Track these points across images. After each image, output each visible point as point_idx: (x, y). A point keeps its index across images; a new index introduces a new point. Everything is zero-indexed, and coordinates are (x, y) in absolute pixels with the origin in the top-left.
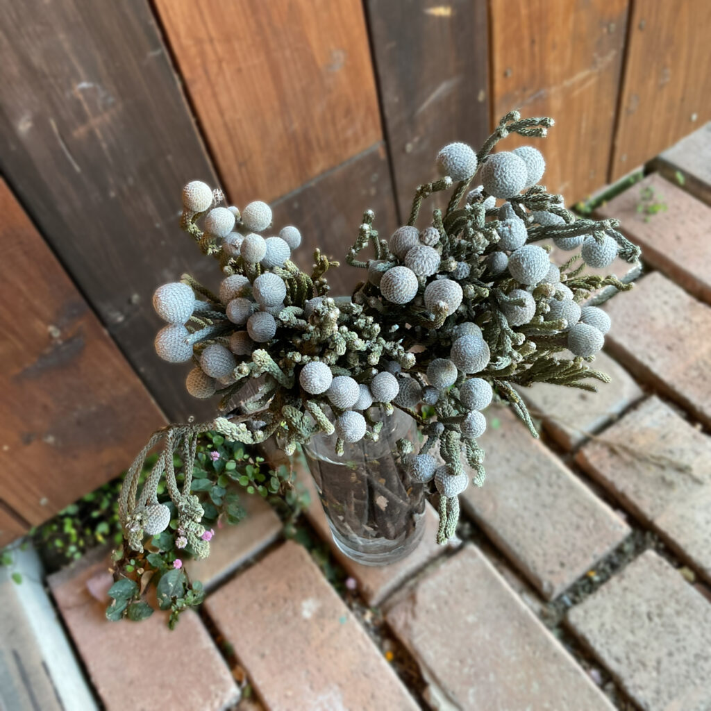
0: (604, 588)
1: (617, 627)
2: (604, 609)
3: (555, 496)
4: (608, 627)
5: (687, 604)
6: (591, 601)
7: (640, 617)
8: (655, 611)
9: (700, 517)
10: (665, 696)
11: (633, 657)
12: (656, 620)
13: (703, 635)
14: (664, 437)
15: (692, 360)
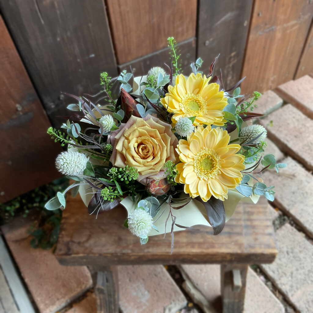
5: (304, 248)
7: (283, 252)
8: (290, 250)
9: (310, 210)
11: (280, 271)
12: (291, 254)
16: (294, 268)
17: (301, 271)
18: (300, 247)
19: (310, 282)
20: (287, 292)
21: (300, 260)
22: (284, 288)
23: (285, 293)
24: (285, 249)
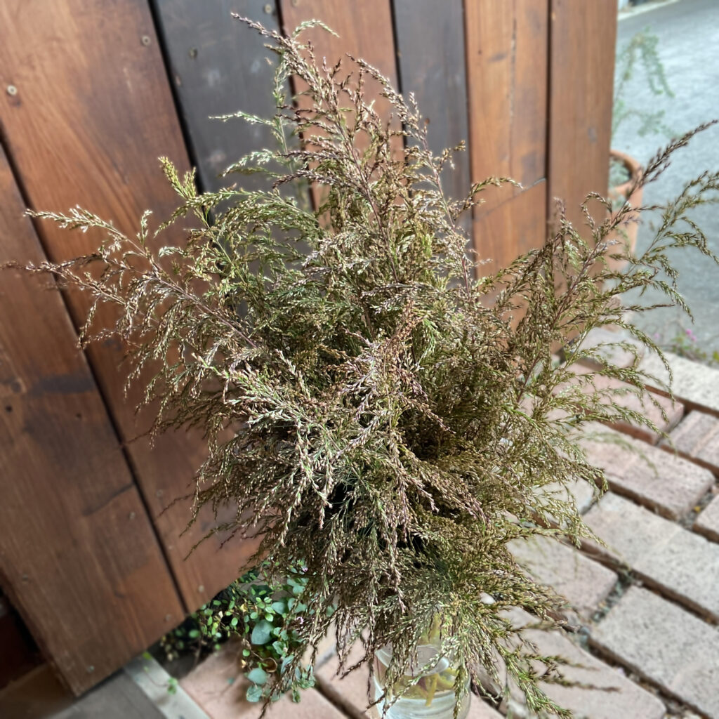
0: (609, 615)
1: (625, 636)
2: (613, 627)
3: (560, 562)
4: (619, 637)
5: (669, 614)
6: (604, 624)
7: (638, 626)
8: (648, 622)
9: (662, 560)
10: (671, 673)
11: (642, 653)
12: (651, 627)
13: (685, 630)
14: (623, 516)
15: (627, 467)
16: (662, 646)
17: (674, 647)
18: (662, 613)
19: (690, 659)
20: (660, 680)
21: (666, 632)
22: (656, 675)
23: (659, 682)
24: (640, 622)
